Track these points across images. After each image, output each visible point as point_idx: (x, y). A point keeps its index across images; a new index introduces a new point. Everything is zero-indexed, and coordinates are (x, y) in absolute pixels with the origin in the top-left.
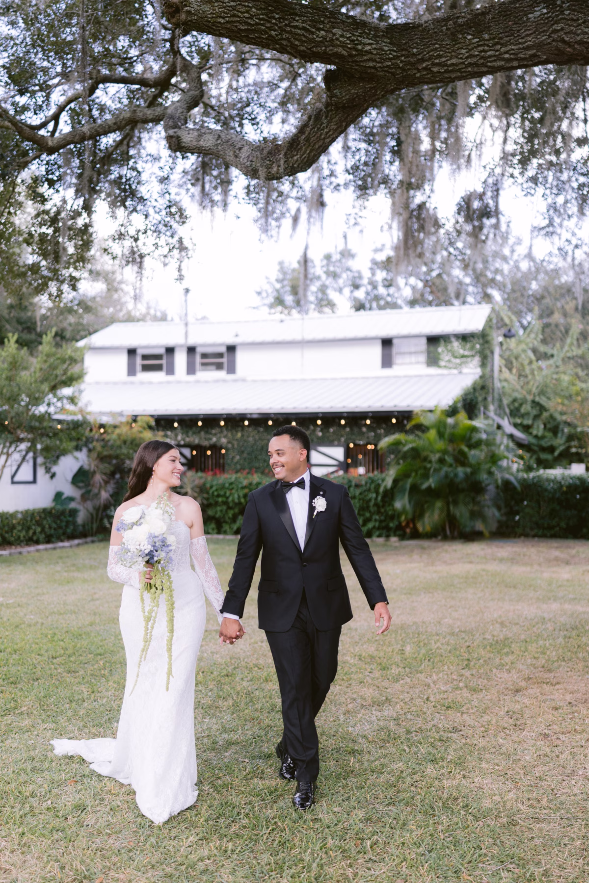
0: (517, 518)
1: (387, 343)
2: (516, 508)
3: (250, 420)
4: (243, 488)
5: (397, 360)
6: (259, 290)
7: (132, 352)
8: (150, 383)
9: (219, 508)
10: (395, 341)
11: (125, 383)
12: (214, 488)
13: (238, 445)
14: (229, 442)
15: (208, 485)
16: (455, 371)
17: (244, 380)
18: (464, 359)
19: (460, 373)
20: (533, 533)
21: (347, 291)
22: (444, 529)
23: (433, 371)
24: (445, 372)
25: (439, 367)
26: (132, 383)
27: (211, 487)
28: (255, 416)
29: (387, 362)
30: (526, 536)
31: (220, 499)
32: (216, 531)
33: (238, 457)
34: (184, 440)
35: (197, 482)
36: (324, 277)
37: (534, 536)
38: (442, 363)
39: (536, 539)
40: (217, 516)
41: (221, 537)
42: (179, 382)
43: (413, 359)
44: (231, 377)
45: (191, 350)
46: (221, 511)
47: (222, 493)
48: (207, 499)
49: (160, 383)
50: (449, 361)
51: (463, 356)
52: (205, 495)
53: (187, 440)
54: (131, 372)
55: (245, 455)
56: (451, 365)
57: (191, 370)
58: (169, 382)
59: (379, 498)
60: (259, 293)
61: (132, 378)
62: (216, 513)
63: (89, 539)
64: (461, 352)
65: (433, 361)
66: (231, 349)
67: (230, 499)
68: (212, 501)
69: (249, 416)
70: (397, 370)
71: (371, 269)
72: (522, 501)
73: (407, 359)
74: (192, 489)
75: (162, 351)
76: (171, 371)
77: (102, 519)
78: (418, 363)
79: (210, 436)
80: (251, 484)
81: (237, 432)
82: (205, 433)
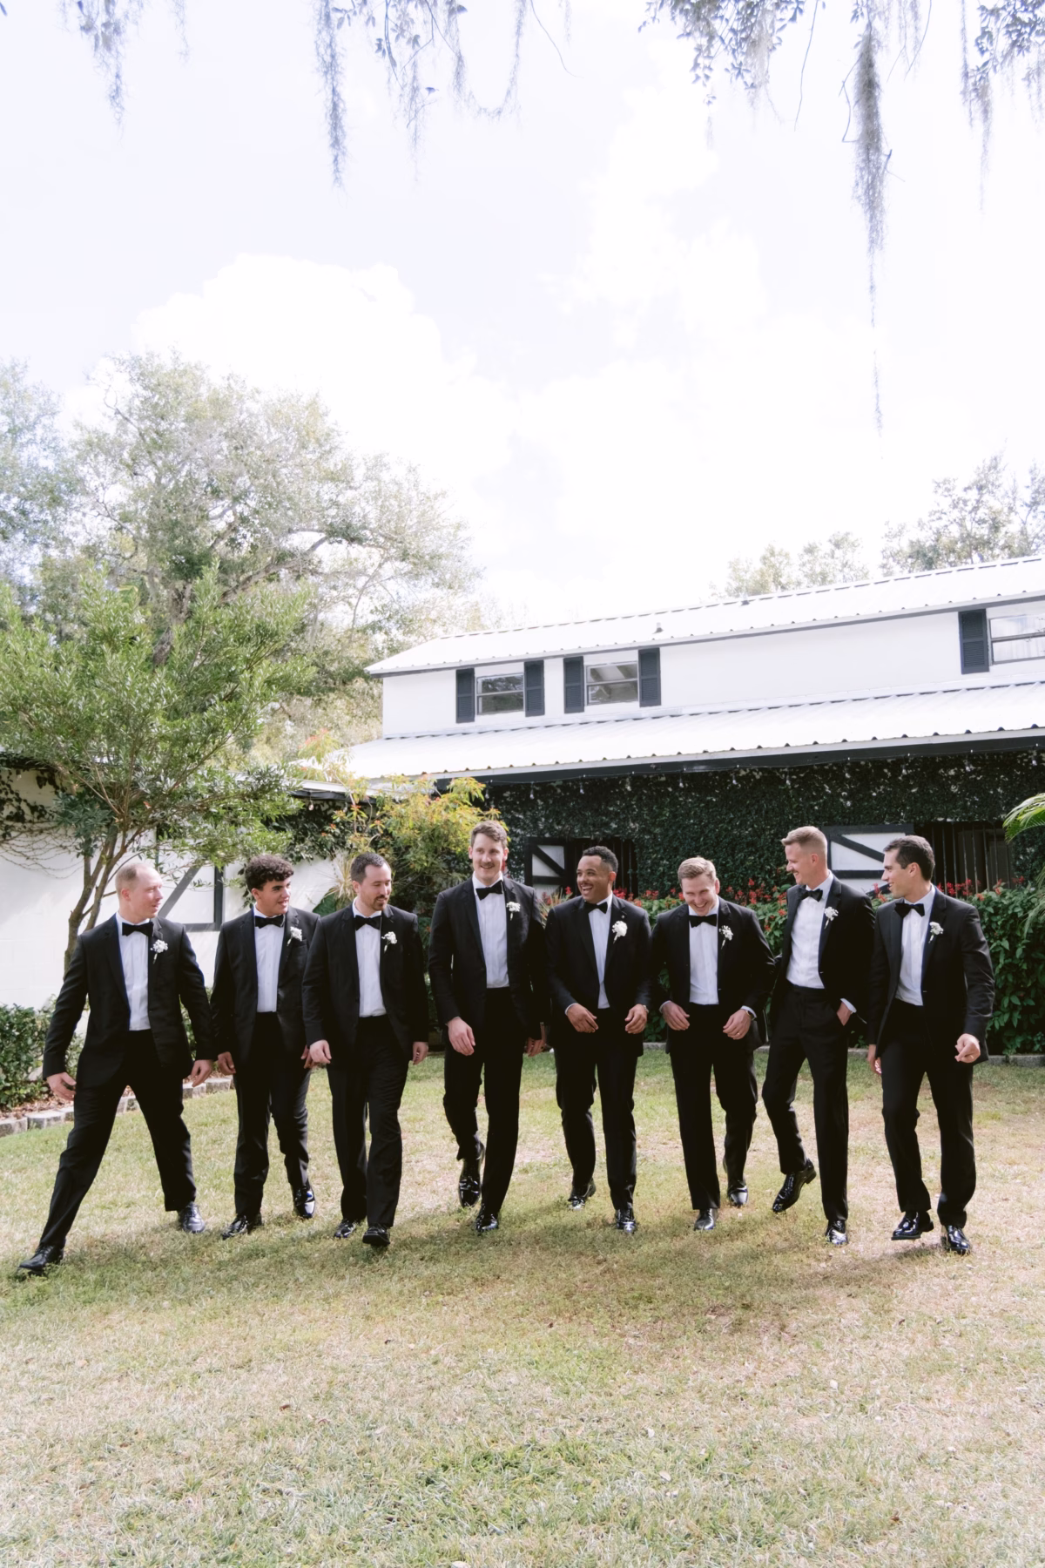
1: (973, 621)
3: (689, 777)
5: (999, 651)
7: (465, 676)
8: (498, 731)
10: (990, 613)
11: (452, 735)
13: (664, 835)
14: (643, 831)
17: (676, 715)
26: (463, 732)
29: (974, 659)
33: (665, 862)
34: (550, 829)
42: (551, 727)
44: (651, 711)
45: (573, 665)
49: (516, 730)
53: (559, 828)
54: (465, 711)
57: (574, 701)
58: (533, 729)
59: (1019, 952)
61: (465, 726)
66: (650, 657)
69: (686, 768)
70: (995, 674)
75: (519, 670)
76: (535, 705)
79: (606, 820)
81: (661, 808)
82: (597, 812)
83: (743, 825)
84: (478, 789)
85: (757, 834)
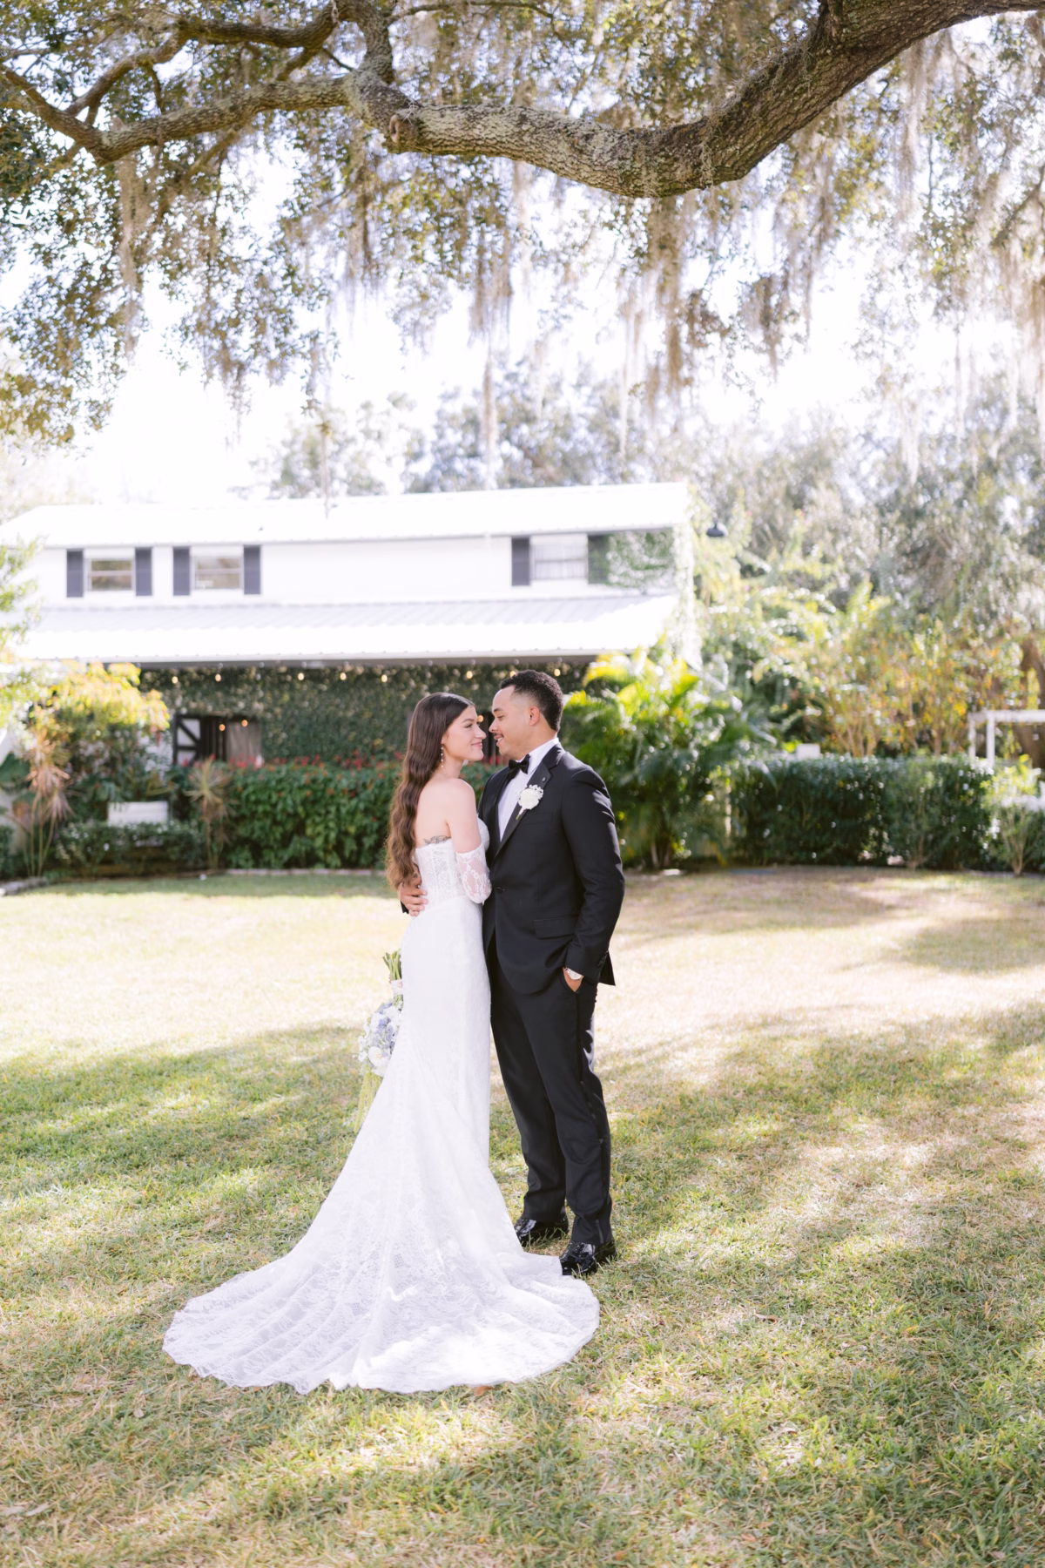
0: (767, 833)
1: (521, 545)
2: (765, 816)
3: (307, 671)
4: (301, 788)
5: (537, 570)
6: (254, 459)
7: (75, 557)
8: (108, 609)
9: (257, 824)
10: (534, 541)
11: (62, 610)
12: (251, 789)
13: (284, 714)
14: (266, 710)
15: (239, 785)
16: (636, 592)
17: (275, 606)
18: (650, 572)
19: (644, 594)
20: (790, 858)
21: (399, 462)
22: (648, 856)
23: (599, 590)
24: (619, 592)
25: (609, 584)
26: (76, 609)
27: (245, 787)
28: (315, 665)
29: (521, 575)
30: (781, 862)
31: (260, 809)
32: (251, 863)
33: (284, 735)
34: (187, 705)
35: (219, 779)
36: (361, 437)
37: (794, 863)
38: (614, 578)
39: (800, 867)
40: (255, 836)
41: (263, 872)
42: (159, 608)
43: (565, 570)
44: (252, 599)
45: (181, 555)
46: (262, 828)
47: (264, 797)
48: (238, 808)
49: (127, 609)
50: (625, 575)
51: (648, 567)
52: (234, 802)
53: (193, 705)
54: (74, 588)
55: (296, 732)
56: (628, 582)
57: (182, 585)
58: (142, 608)
60: (254, 464)
61: (75, 601)
62: (253, 831)
63: (34, 880)
64: (646, 559)
65: (598, 574)
66: (252, 553)
67: (280, 807)
68: (244, 811)
69: (305, 665)
70: (536, 589)
71: (437, 427)
72: (775, 807)
73: (555, 570)
74: (212, 789)
75: (129, 555)
76: (144, 586)
77: (53, 845)
78: (573, 577)
79: (234, 699)
80: (314, 781)
81: (282, 692)
82: (227, 693)
83: (347, 708)
84: (134, 674)
85: (358, 715)
